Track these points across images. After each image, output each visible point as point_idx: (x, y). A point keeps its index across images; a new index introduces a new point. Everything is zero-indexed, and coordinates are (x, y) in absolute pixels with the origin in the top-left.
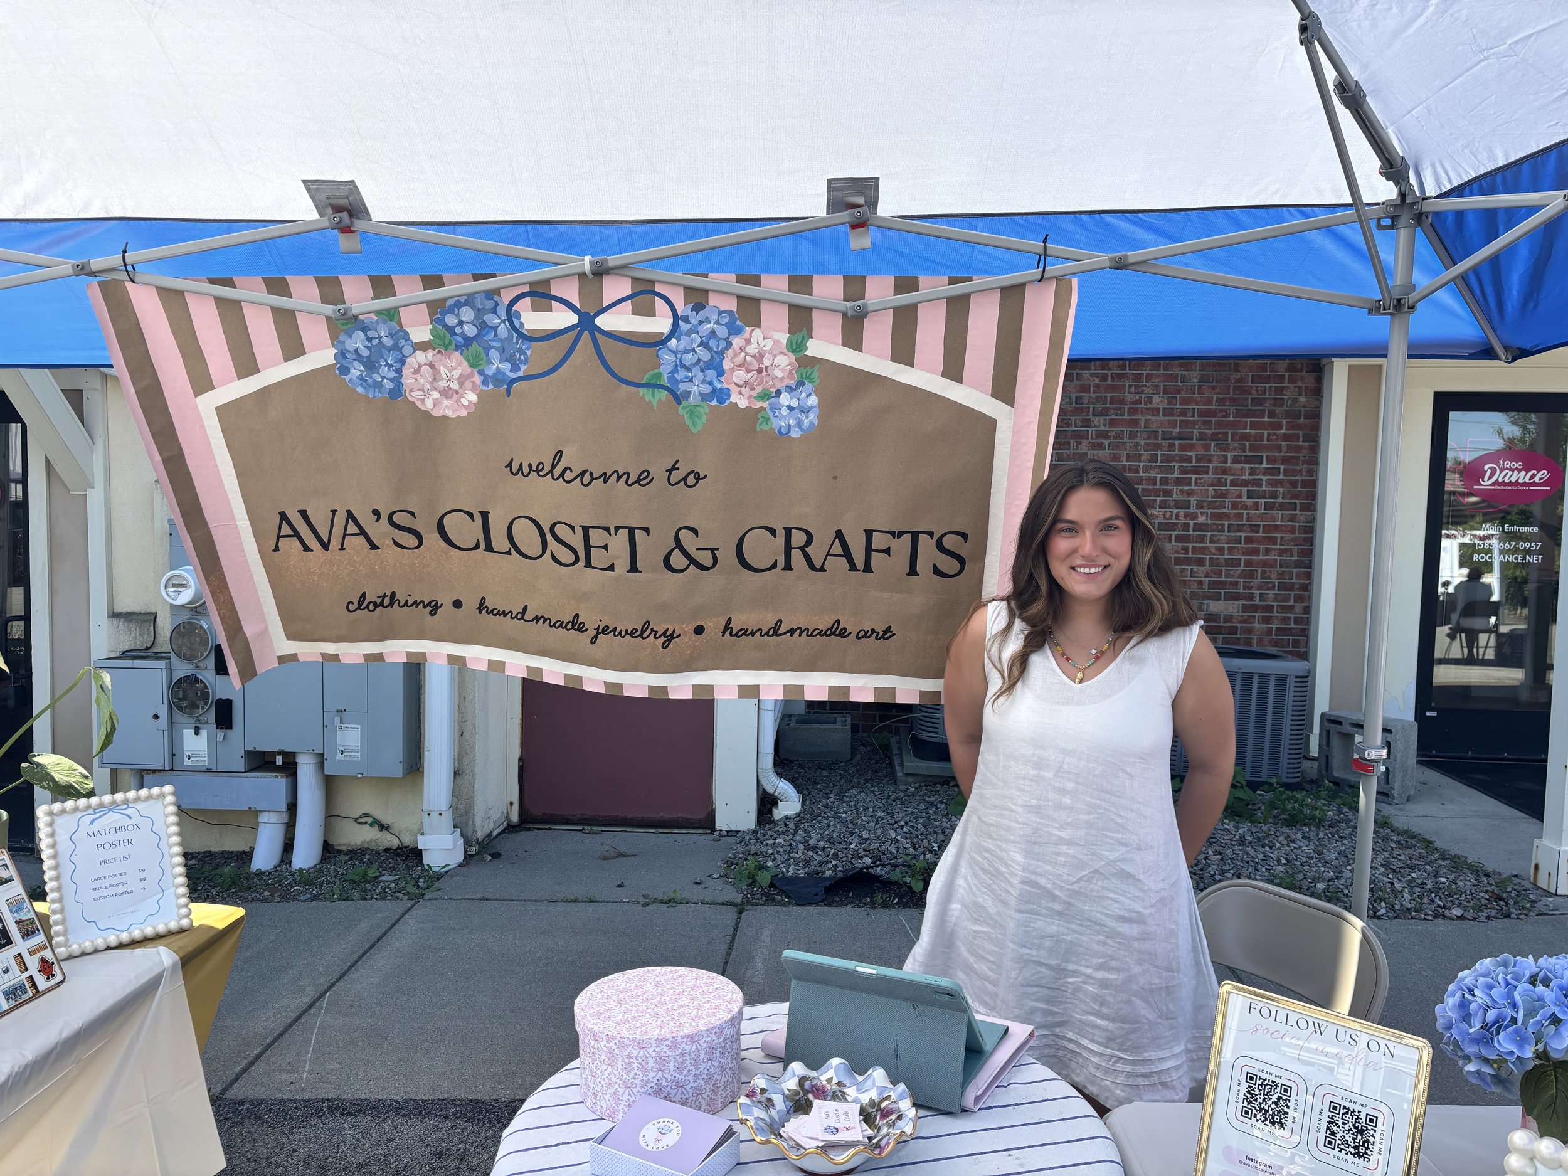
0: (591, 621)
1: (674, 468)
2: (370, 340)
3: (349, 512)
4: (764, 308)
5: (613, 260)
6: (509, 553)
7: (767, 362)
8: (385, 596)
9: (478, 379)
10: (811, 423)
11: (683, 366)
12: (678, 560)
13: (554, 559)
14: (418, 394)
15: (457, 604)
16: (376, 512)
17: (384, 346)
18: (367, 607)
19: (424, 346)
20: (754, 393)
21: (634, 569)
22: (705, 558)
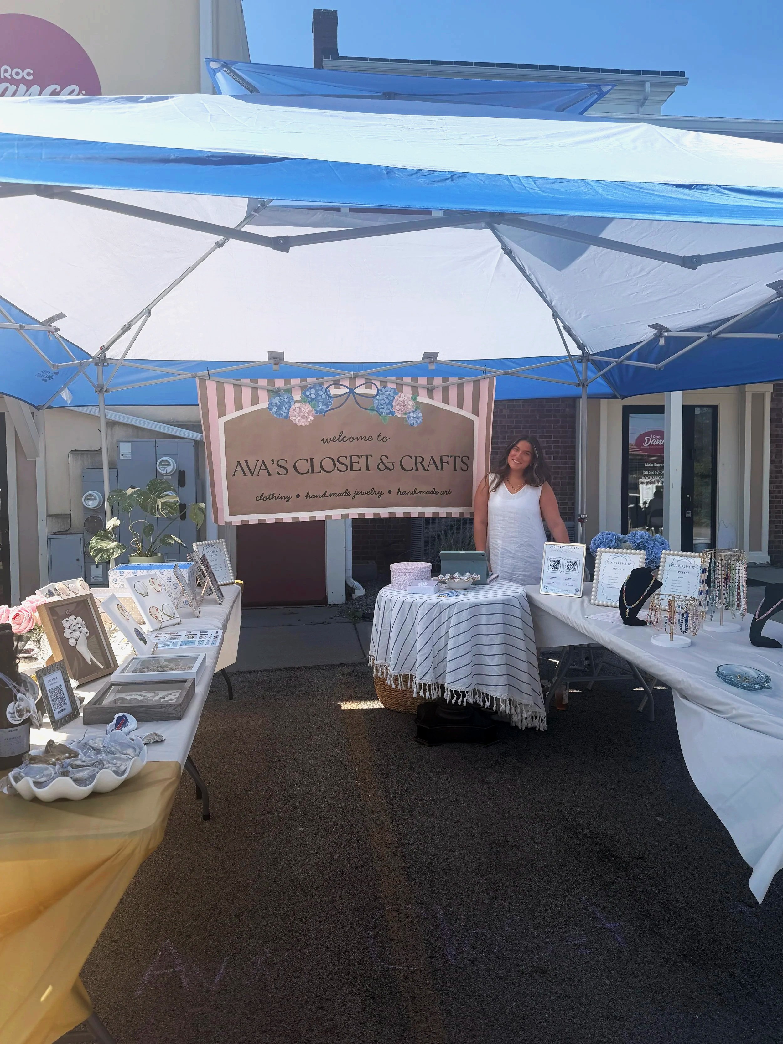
0: (352, 491)
1: (379, 436)
2: (281, 399)
3: (263, 461)
4: (404, 387)
5: (360, 373)
6: (320, 472)
7: (406, 403)
8: (271, 494)
9: (314, 412)
10: (420, 421)
11: (381, 404)
12: (382, 467)
13: (339, 470)
14: (294, 418)
15: (298, 496)
16: (273, 461)
17: (285, 402)
18: (263, 499)
19: (298, 402)
20: (402, 413)
21: (368, 469)
22: (390, 466)
